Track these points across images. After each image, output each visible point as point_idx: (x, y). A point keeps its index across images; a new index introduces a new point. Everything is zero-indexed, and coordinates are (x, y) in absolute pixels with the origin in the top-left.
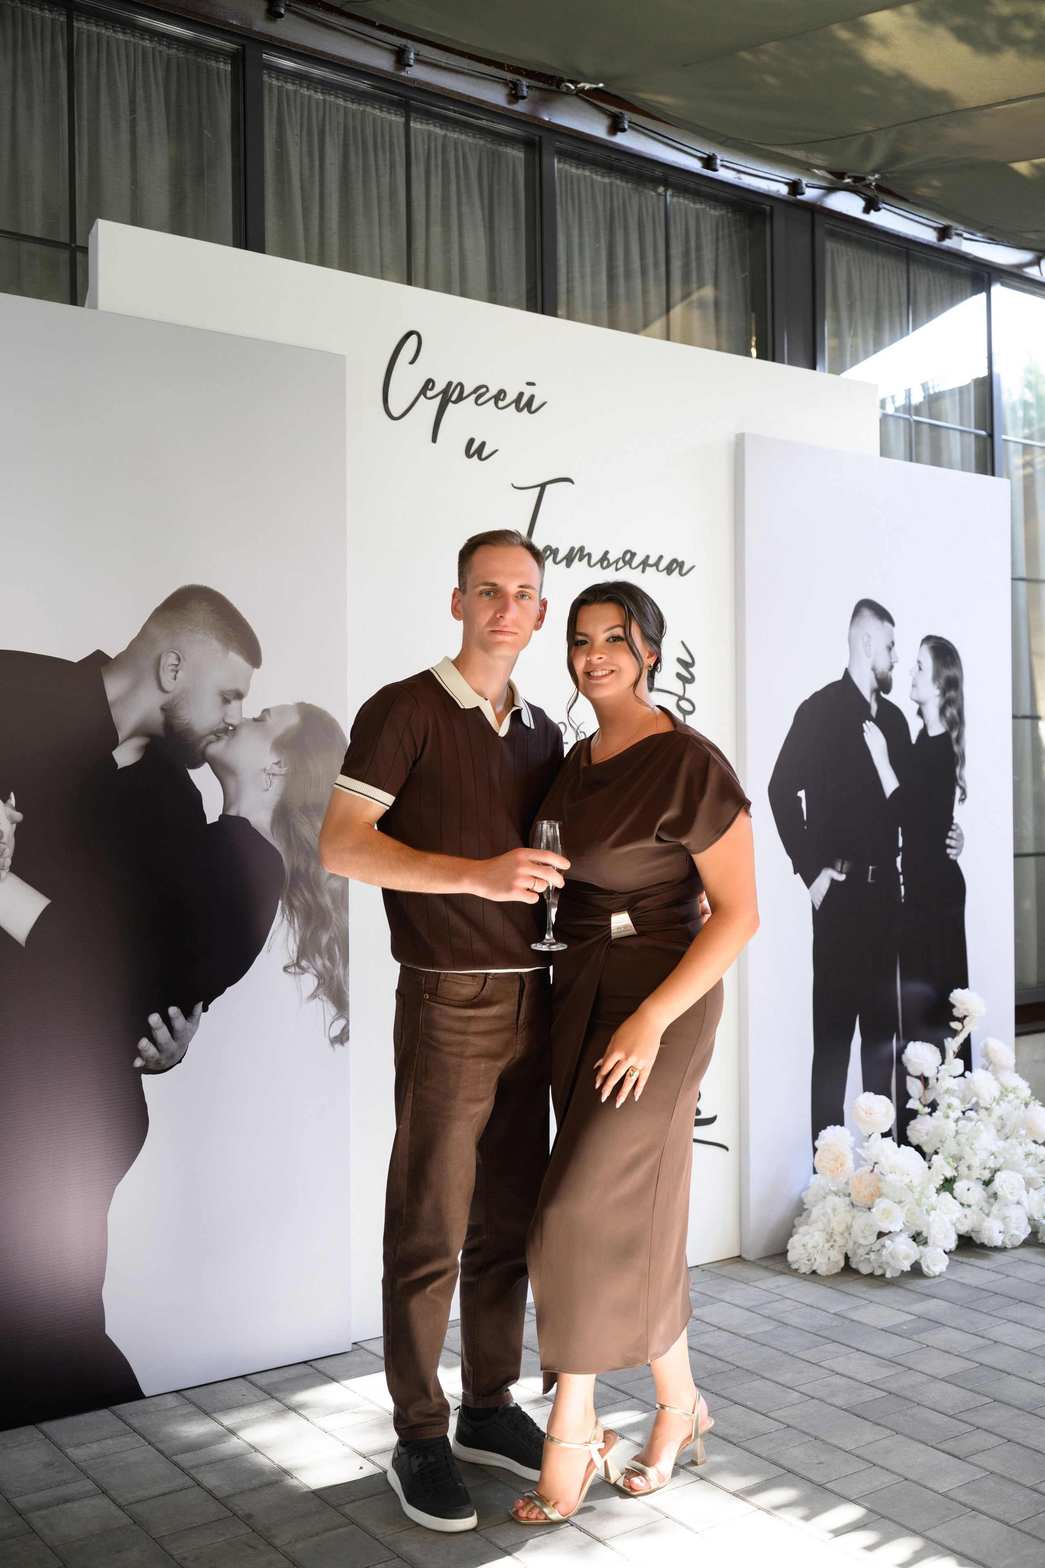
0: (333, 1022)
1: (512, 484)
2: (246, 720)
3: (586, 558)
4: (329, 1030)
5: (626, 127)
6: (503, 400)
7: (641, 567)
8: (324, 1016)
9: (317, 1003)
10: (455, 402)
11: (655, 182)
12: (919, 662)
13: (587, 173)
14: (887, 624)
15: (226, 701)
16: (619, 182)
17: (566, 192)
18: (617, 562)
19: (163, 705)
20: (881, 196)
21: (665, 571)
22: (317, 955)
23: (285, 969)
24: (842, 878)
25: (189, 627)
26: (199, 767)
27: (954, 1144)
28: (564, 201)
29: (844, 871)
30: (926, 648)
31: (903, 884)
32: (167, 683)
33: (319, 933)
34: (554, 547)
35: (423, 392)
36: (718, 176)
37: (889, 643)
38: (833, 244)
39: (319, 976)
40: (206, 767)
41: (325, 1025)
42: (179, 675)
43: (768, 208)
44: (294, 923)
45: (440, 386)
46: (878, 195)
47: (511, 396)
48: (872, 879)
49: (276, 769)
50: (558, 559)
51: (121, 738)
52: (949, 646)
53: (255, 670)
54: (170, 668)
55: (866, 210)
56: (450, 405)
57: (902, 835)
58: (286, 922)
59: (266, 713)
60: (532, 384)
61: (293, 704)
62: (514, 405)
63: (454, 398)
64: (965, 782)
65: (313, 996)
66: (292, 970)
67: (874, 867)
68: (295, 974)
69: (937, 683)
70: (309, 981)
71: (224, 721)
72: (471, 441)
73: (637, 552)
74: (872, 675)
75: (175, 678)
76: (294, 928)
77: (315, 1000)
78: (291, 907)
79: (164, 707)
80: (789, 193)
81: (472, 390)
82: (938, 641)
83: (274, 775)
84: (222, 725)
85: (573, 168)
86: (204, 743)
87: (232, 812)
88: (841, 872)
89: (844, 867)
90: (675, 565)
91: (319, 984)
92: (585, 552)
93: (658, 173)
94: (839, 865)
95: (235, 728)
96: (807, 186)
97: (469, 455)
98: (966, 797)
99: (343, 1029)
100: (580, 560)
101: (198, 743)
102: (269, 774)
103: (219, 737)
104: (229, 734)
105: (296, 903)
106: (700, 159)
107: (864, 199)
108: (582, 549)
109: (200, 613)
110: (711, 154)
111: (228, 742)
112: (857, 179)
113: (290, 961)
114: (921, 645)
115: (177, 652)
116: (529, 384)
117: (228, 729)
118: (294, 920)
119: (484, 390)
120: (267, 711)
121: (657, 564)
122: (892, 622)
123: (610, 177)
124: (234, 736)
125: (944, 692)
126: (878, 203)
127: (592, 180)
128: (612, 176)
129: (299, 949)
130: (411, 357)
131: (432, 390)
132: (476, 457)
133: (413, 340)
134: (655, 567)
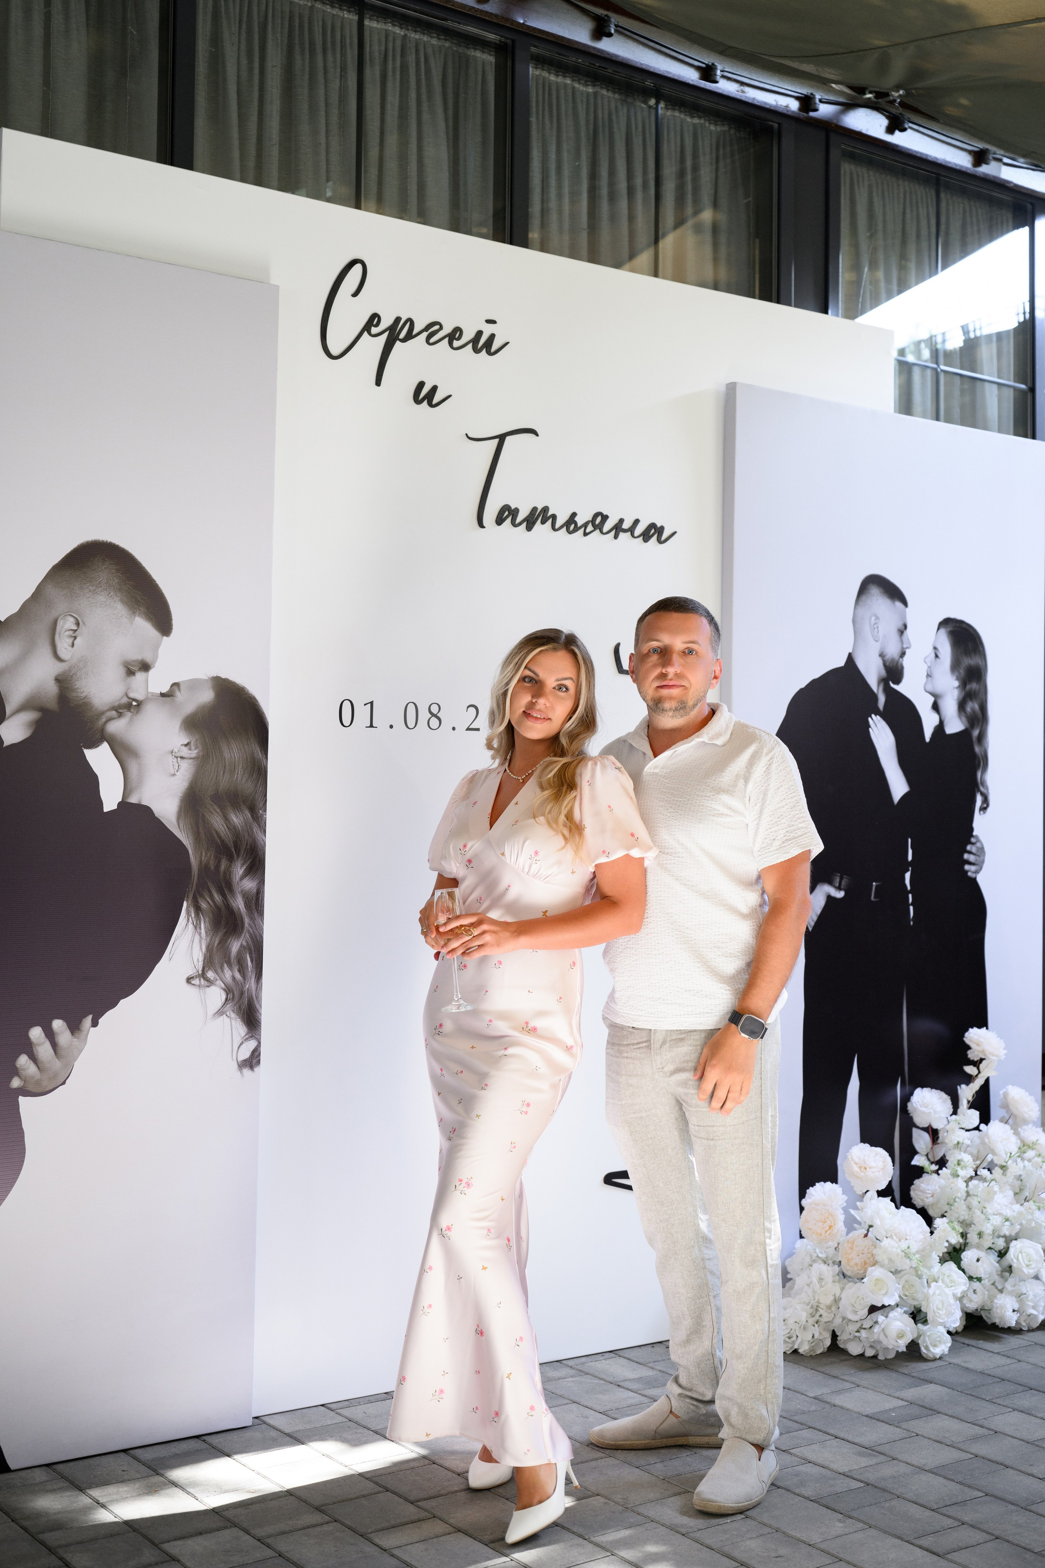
0: (241, 1044)
1: (466, 434)
2: (153, 694)
3: (550, 521)
4: (237, 1052)
5: (613, 31)
6: (459, 339)
7: (613, 532)
8: (232, 1036)
9: (224, 1020)
10: (404, 340)
11: (646, 93)
12: (935, 648)
13: (568, 81)
14: (899, 604)
15: (130, 673)
16: (604, 92)
17: (544, 102)
18: (585, 525)
19: (59, 675)
20: (908, 115)
21: (642, 537)
22: (225, 965)
23: (189, 980)
24: (840, 894)
25: (91, 588)
26: (97, 747)
27: (964, 1207)
28: (541, 112)
29: (842, 887)
30: (943, 632)
31: (912, 904)
32: (63, 650)
33: (230, 940)
34: (513, 508)
35: (367, 328)
36: (718, 88)
37: (900, 625)
38: (853, 167)
39: (228, 990)
40: (105, 746)
41: (232, 1044)
42: (76, 642)
43: (776, 126)
44: (200, 928)
45: (386, 323)
46: (904, 113)
47: (468, 335)
48: (875, 898)
49: (185, 752)
50: (518, 520)
51: (8, 711)
52: (971, 631)
53: (165, 637)
54: (68, 633)
55: (890, 130)
56: (398, 343)
57: (912, 848)
58: (191, 926)
59: (175, 688)
60: (494, 322)
61: (207, 678)
62: (470, 345)
63: (402, 336)
64: (987, 789)
65: (220, 1013)
66: (196, 981)
67: (878, 884)
68: (199, 986)
69: (956, 673)
70: (216, 995)
71: (127, 695)
72: (421, 385)
73: (608, 515)
74: (880, 662)
75: (73, 645)
76: (200, 934)
77: (222, 1017)
78: (198, 909)
79: (59, 678)
80: (801, 109)
81: (423, 326)
82: (958, 625)
83: (182, 758)
84: (125, 700)
85: (552, 75)
86: (104, 720)
87: (133, 800)
88: (839, 888)
89: (843, 883)
90: (653, 531)
91: (226, 999)
92: (550, 514)
93: (649, 83)
94: (837, 881)
95: (140, 704)
96: (821, 101)
97: (417, 400)
98: (988, 805)
99: (254, 1052)
100: (543, 522)
101: (97, 719)
102: (177, 757)
103: (121, 713)
104: (132, 710)
105: (204, 905)
106: (698, 68)
107: (887, 117)
108: (545, 509)
109: (104, 573)
110: (710, 64)
111: (131, 720)
112: (880, 95)
113: (195, 971)
114: (938, 629)
115: (75, 616)
116: (489, 322)
117: (131, 704)
118: (200, 925)
119: (437, 327)
120: (176, 685)
121: (631, 530)
122: (905, 602)
123: (594, 86)
124: (137, 712)
125: (964, 684)
126: (904, 122)
127: (573, 88)
128: (598, 85)
129: (205, 958)
130: (354, 289)
131: (377, 325)
132: (425, 402)
133: (357, 269)
134: (629, 533)
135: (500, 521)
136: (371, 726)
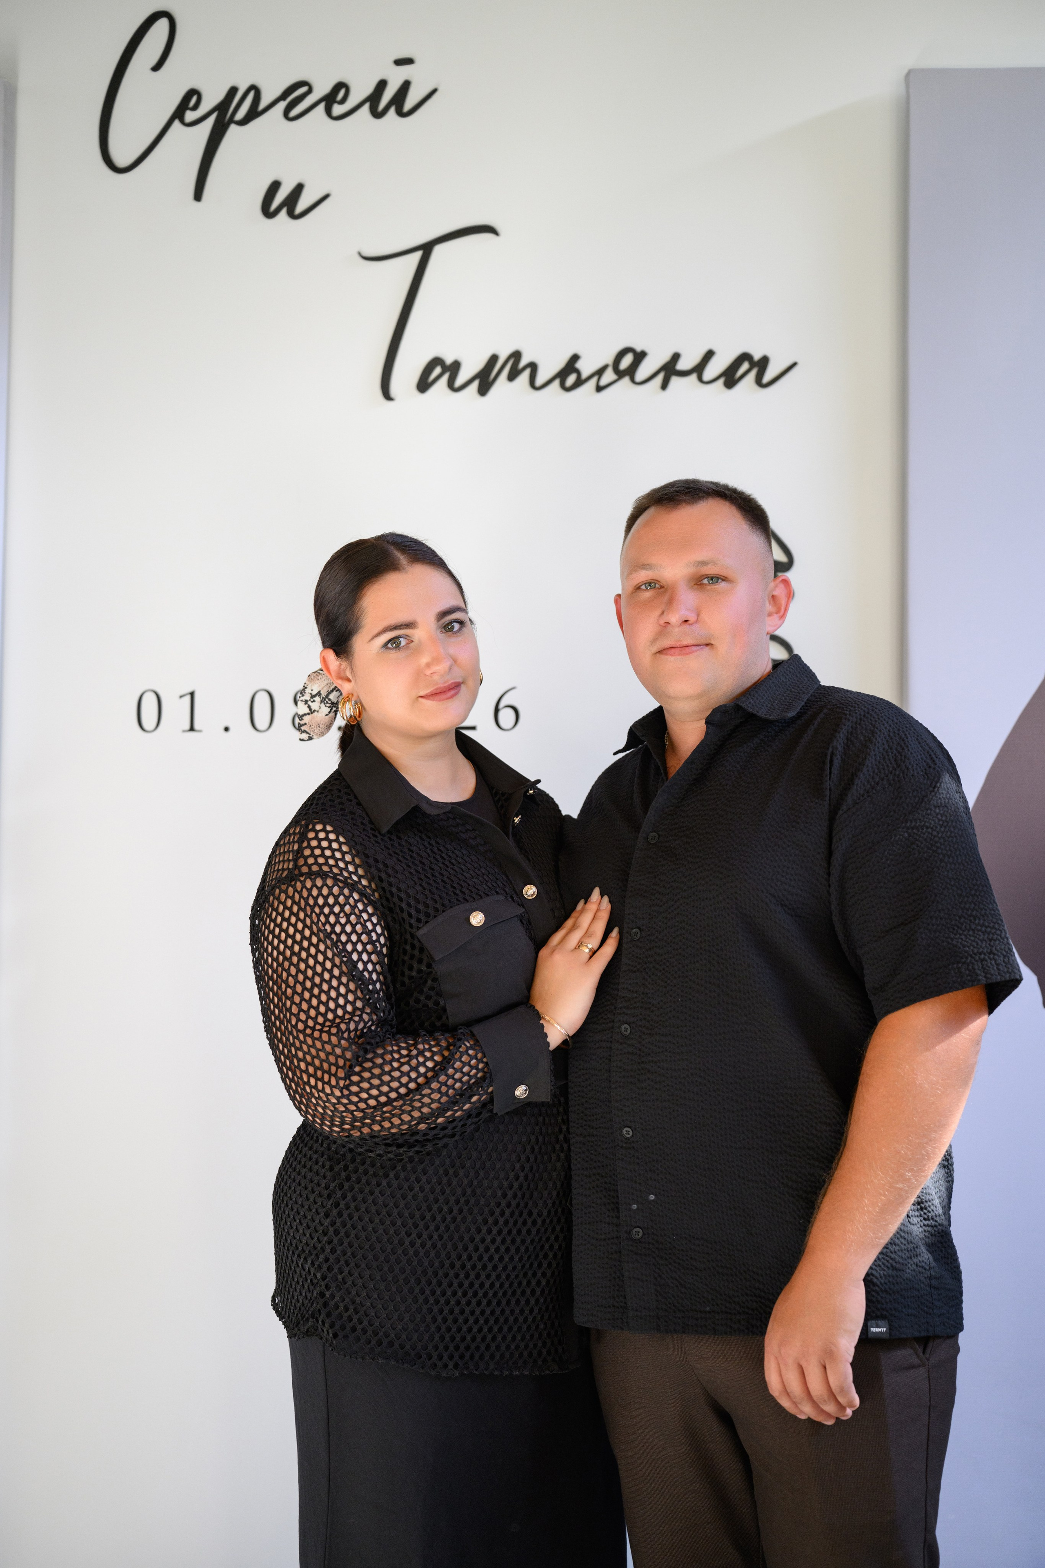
1: (360, 254)
3: (525, 375)
6: (343, 101)
7: (660, 377)
10: (243, 122)
18: (600, 372)
21: (722, 381)
34: (448, 362)
35: (179, 114)
45: (211, 99)
47: (360, 91)
50: (459, 382)
56: (233, 128)
60: (409, 61)
62: (367, 106)
63: (240, 115)
72: (275, 186)
73: (647, 350)
81: (277, 94)
90: (745, 366)
92: (523, 363)
97: (268, 212)
100: (512, 377)
108: (516, 355)
116: (399, 62)
119: (304, 89)
121: (699, 369)
130: (154, 60)
131: (196, 107)
132: (284, 212)
133: (161, 27)
134: (694, 377)
135: (424, 385)
136: (192, 729)
